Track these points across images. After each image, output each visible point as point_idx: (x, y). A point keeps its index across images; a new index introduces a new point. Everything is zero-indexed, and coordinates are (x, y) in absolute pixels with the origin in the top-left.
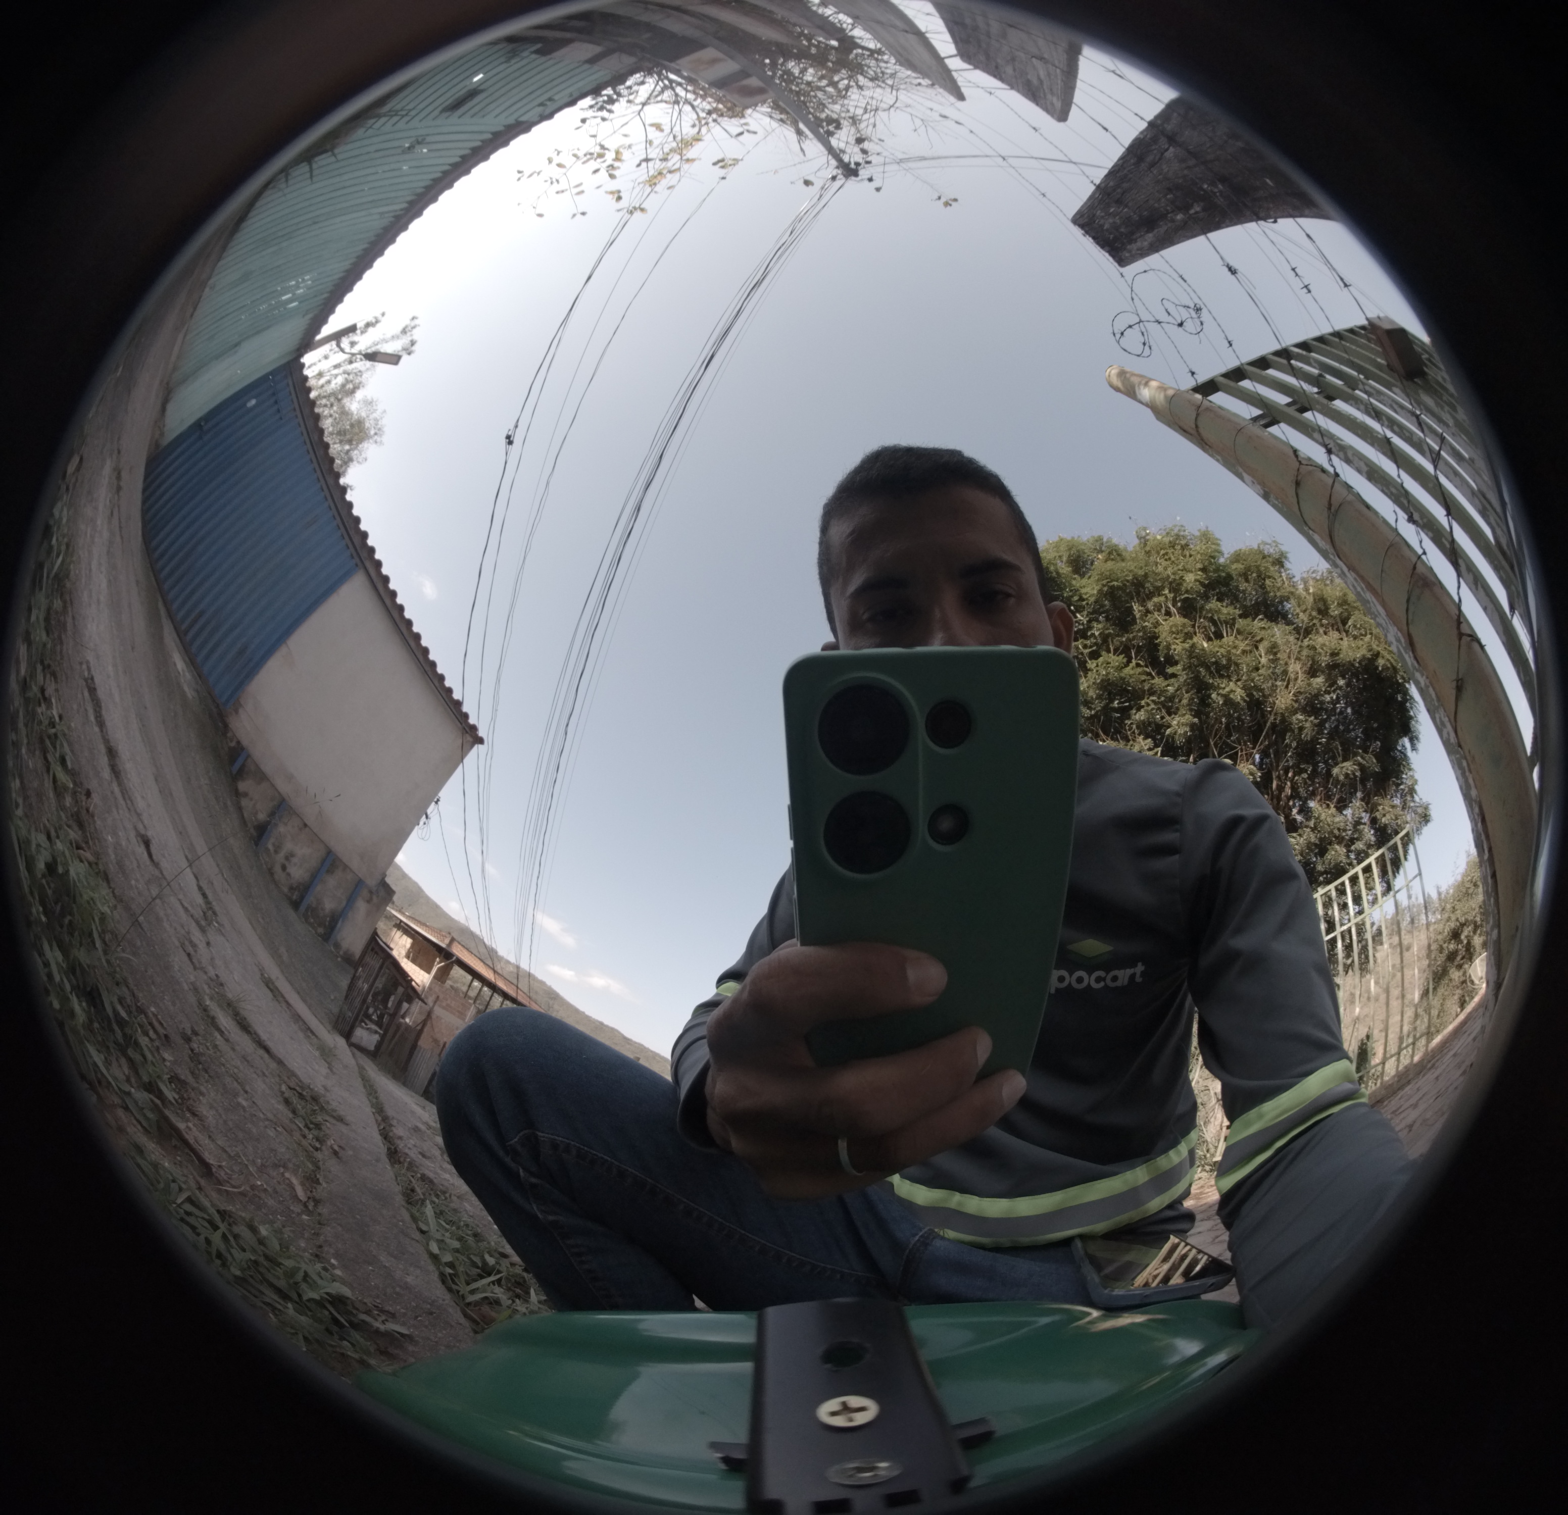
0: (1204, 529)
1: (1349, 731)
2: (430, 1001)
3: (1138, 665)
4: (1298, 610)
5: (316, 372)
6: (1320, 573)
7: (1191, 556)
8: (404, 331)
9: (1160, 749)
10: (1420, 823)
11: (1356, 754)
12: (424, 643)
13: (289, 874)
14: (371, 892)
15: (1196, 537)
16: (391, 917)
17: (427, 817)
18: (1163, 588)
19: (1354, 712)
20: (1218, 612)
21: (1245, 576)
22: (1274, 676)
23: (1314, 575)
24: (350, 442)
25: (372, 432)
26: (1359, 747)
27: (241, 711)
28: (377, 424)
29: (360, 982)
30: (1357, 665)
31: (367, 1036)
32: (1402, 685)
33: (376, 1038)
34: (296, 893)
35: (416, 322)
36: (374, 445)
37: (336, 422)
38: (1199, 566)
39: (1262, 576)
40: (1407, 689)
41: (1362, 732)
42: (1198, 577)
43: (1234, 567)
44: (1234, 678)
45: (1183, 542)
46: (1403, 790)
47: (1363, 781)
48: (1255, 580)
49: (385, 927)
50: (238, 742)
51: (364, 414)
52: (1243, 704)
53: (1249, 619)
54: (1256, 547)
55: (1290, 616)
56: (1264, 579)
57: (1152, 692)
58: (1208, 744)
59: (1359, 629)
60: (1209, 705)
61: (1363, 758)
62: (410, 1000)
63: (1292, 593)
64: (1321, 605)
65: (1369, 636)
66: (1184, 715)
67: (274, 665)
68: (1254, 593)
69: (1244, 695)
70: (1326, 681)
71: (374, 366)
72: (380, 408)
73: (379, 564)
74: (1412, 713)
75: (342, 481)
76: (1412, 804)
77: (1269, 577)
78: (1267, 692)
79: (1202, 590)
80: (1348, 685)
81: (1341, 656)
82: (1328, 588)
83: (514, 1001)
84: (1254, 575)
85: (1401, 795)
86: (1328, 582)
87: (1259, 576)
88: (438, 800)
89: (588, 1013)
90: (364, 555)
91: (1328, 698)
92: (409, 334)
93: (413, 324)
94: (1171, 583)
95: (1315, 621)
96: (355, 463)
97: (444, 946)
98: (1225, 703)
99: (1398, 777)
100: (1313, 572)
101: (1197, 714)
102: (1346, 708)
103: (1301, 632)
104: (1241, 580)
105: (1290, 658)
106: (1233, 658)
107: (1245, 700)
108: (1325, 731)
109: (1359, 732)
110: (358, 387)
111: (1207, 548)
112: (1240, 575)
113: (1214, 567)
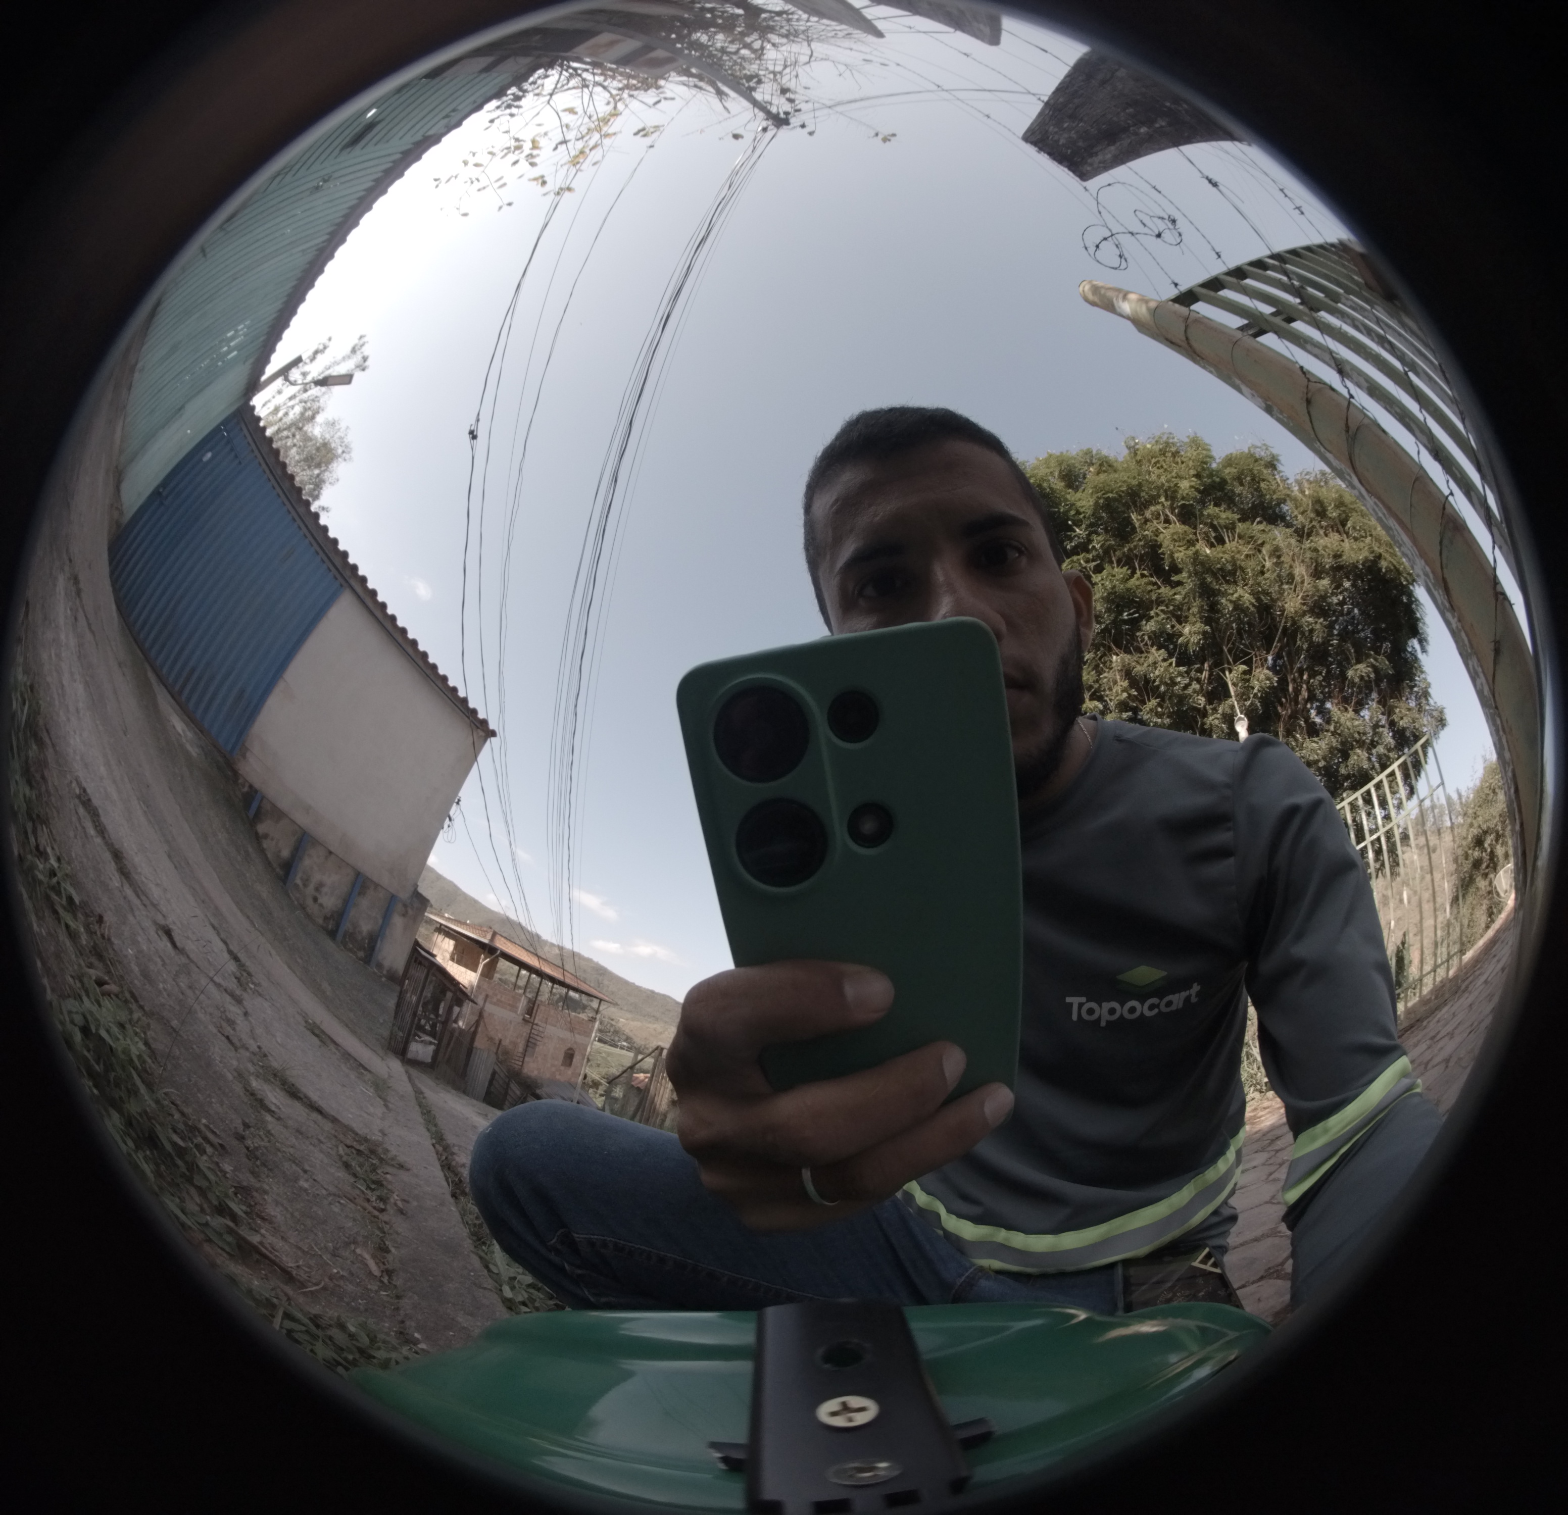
0: (1192, 435)
1: (1359, 632)
2: (480, 1001)
3: (1143, 576)
4: (1296, 513)
6: (1313, 475)
7: (1183, 463)
9: (1174, 660)
10: (1437, 726)
11: (1368, 656)
12: (421, 647)
13: (321, 905)
14: (405, 906)
15: (1186, 443)
16: (431, 921)
17: (450, 820)
18: (1159, 496)
19: (1362, 613)
21: (1239, 479)
22: (1280, 580)
23: (1307, 477)
24: (318, 466)
25: (340, 451)
26: (1370, 649)
28: (343, 442)
29: (409, 995)
30: (1361, 567)
31: (422, 1049)
32: (1407, 587)
33: (432, 1048)
34: (331, 922)
36: (344, 463)
37: (301, 449)
38: (1192, 472)
39: (1256, 480)
40: (1412, 591)
41: (1372, 632)
42: (1193, 484)
43: (1227, 471)
44: (1241, 583)
45: (1173, 449)
46: (1417, 693)
47: (1378, 680)
48: (1249, 483)
49: (426, 933)
50: (251, 786)
51: (327, 436)
52: (1252, 609)
53: (1248, 523)
54: (1246, 451)
55: (1288, 518)
56: (1259, 482)
57: (1159, 602)
58: (1222, 651)
59: (1359, 531)
60: (1218, 611)
61: (1376, 660)
62: (460, 1003)
63: (1288, 495)
64: (1318, 507)
65: (1369, 538)
66: (1194, 624)
67: (274, 701)
68: (1250, 496)
69: (1253, 601)
70: (1332, 583)
71: (328, 391)
72: (343, 425)
73: (364, 580)
74: (1418, 615)
75: (313, 508)
76: (1427, 708)
77: (1264, 480)
78: (1274, 596)
79: (1198, 496)
80: (1353, 585)
81: (1344, 558)
82: (1324, 490)
83: (562, 984)
84: (1248, 478)
85: (1416, 697)
86: (1322, 484)
87: (1253, 479)
88: (459, 800)
89: (638, 983)
90: (347, 574)
91: (1335, 600)
92: (358, 353)
93: (361, 342)
94: (1166, 491)
95: (1314, 523)
96: (327, 484)
97: (486, 941)
98: (1235, 609)
99: (1412, 679)
100: (1306, 475)
101: (1208, 621)
102: (1353, 609)
103: (1302, 534)
104: (1236, 483)
105: (1294, 560)
106: (1238, 563)
107: (1254, 606)
108: (1336, 632)
109: (1368, 633)
110: (317, 412)
111: (1198, 454)
112: (1234, 479)
113: (1207, 472)
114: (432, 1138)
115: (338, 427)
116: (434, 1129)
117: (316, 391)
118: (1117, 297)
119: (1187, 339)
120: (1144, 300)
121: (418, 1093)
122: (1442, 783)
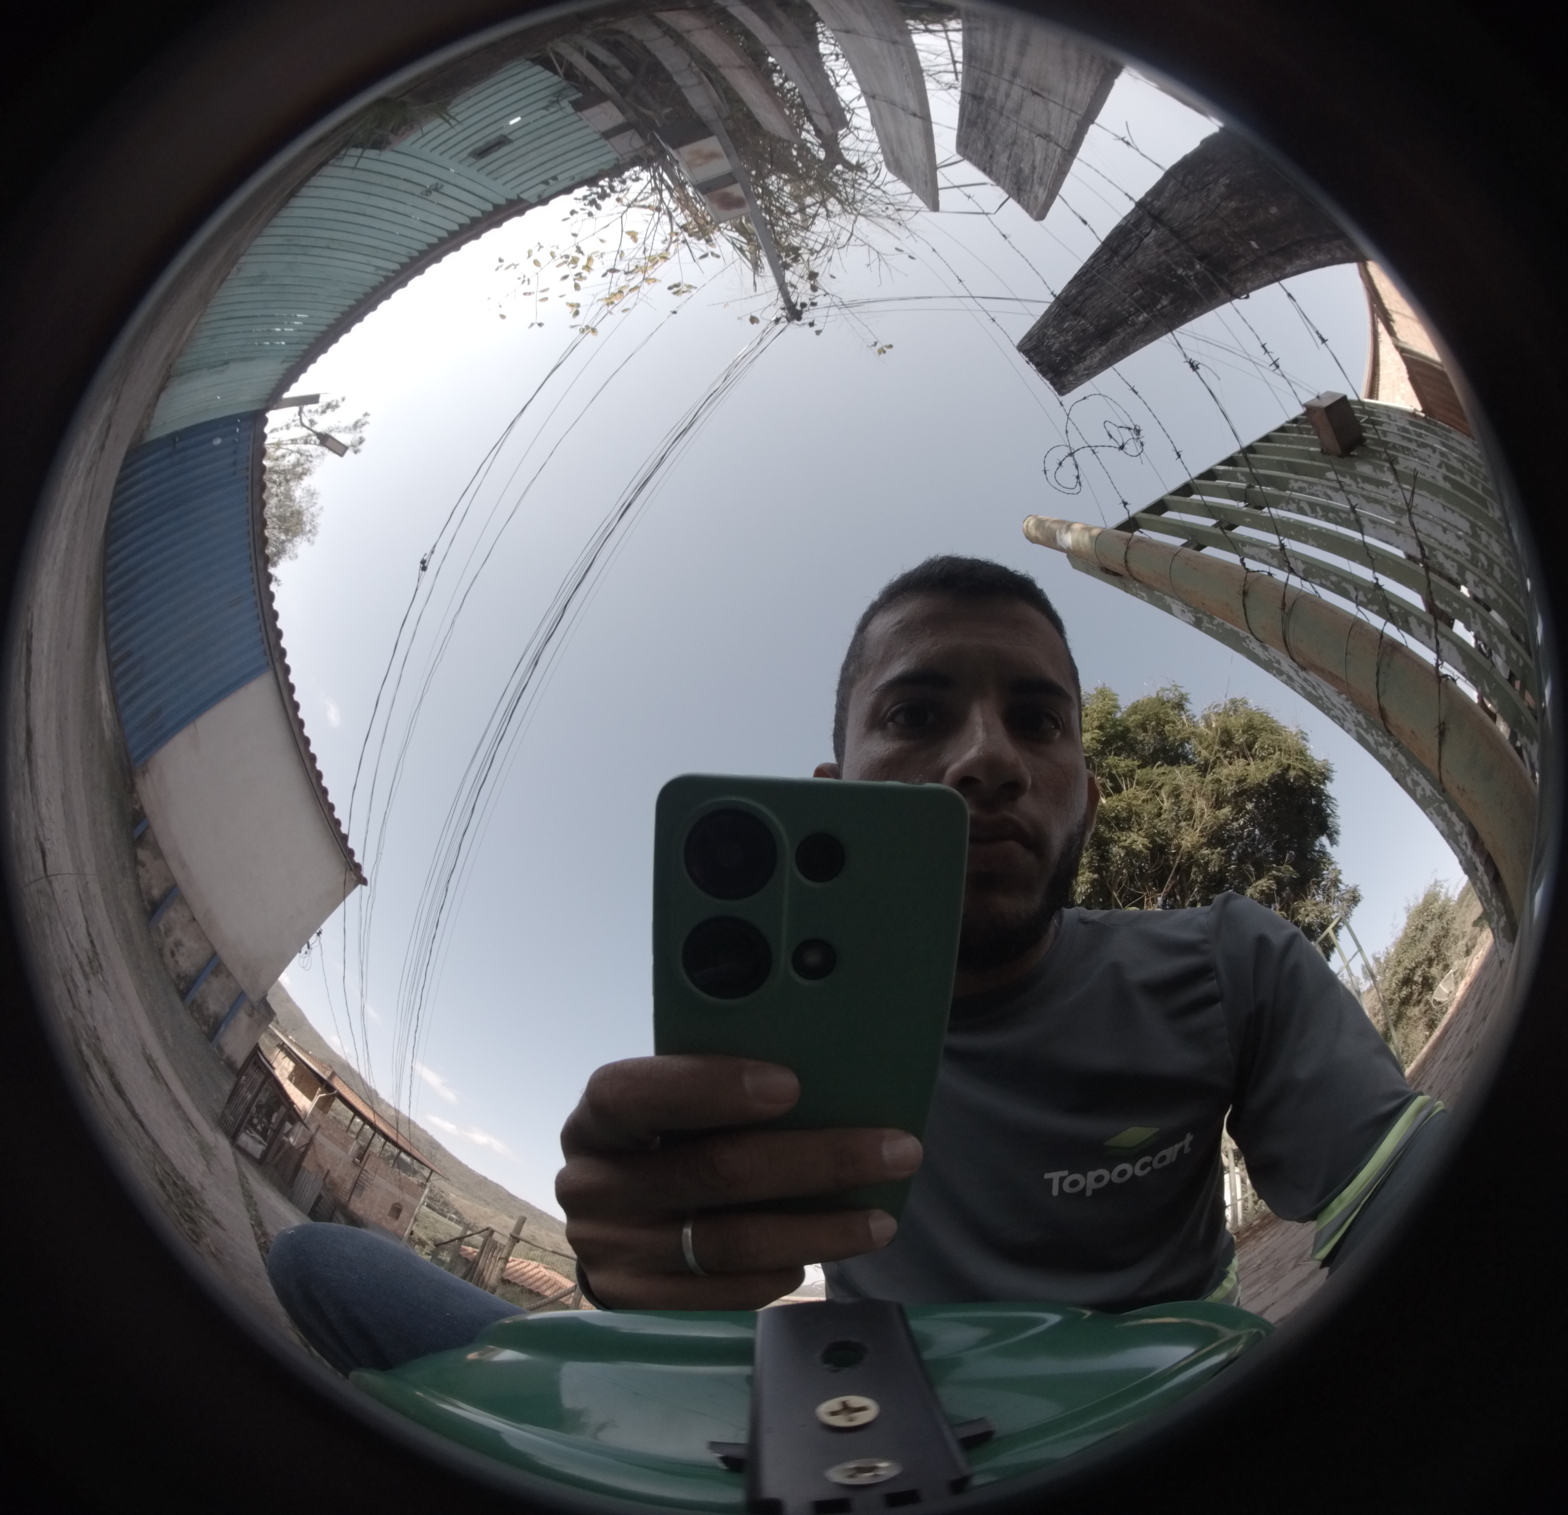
0: (1102, 686)
1: (1260, 850)
4: (1202, 747)
5: (275, 441)
7: (1086, 716)
8: (356, 426)
10: (1352, 905)
11: (1270, 870)
13: (177, 962)
15: (1091, 696)
17: (309, 947)
19: (1264, 832)
20: (1116, 767)
21: (1143, 727)
22: (1177, 820)
24: (287, 531)
25: (308, 528)
26: (1273, 862)
27: (147, 775)
28: (313, 520)
29: (244, 1090)
30: (1266, 784)
31: (252, 1144)
32: (1317, 788)
33: (261, 1147)
34: (183, 983)
35: (368, 419)
37: (280, 505)
38: (1096, 723)
39: (1161, 723)
41: (1273, 848)
42: (1095, 736)
43: (1131, 719)
44: (1135, 829)
46: (1325, 885)
47: (1279, 891)
48: (1153, 728)
49: (268, 1043)
50: (142, 808)
51: (303, 505)
52: (1145, 851)
53: (1148, 768)
54: (1154, 695)
55: (1190, 757)
56: (1164, 726)
59: (1268, 749)
60: (1109, 859)
61: (1278, 870)
62: (292, 1121)
63: (1193, 733)
64: (1224, 737)
65: (1278, 753)
67: (180, 742)
68: (1152, 741)
69: (1146, 842)
70: (1233, 809)
71: (323, 454)
72: (320, 501)
73: (287, 670)
74: (1329, 811)
75: (271, 570)
76: (1340, 893)
77: (1169, 723)
78: (1171, 835)
79: (1099, 747)
80: (1257, 806)
81: (1249, 780)
82: (1232, 718)
84: (1153, 723)
85: (1324, 890)
87: (1158, 723)
88: (320, 933)
90: (276, 655)
91: (1235, 826)
92: (358, 430)
93: (363, 422)
95: (1218, 755)
96: (287, 556)
97: (325, 1077)
98: (1127, 854)
99: (1319, 875)
100: (1218, 706)
102: (1254, 831)
103: (1204, 769)
104: (1139, 731)
105: (1194, 796)
106: (1134, 809)
107: (1147, 848)
108: (1233, 858)
109: (1270, 849)
110: (304, 473)
111: (1104, 705)
112: (1137, 726)
113: (1111, 723)
114: (251, 1219)
115: (314, 501)
116: (254, 1213)
117: (314, 449)
118: (1060, 529)
119: (1126, 561)
120: (1088, 529)
121: (242, 1176)
122: (1360, 949)
